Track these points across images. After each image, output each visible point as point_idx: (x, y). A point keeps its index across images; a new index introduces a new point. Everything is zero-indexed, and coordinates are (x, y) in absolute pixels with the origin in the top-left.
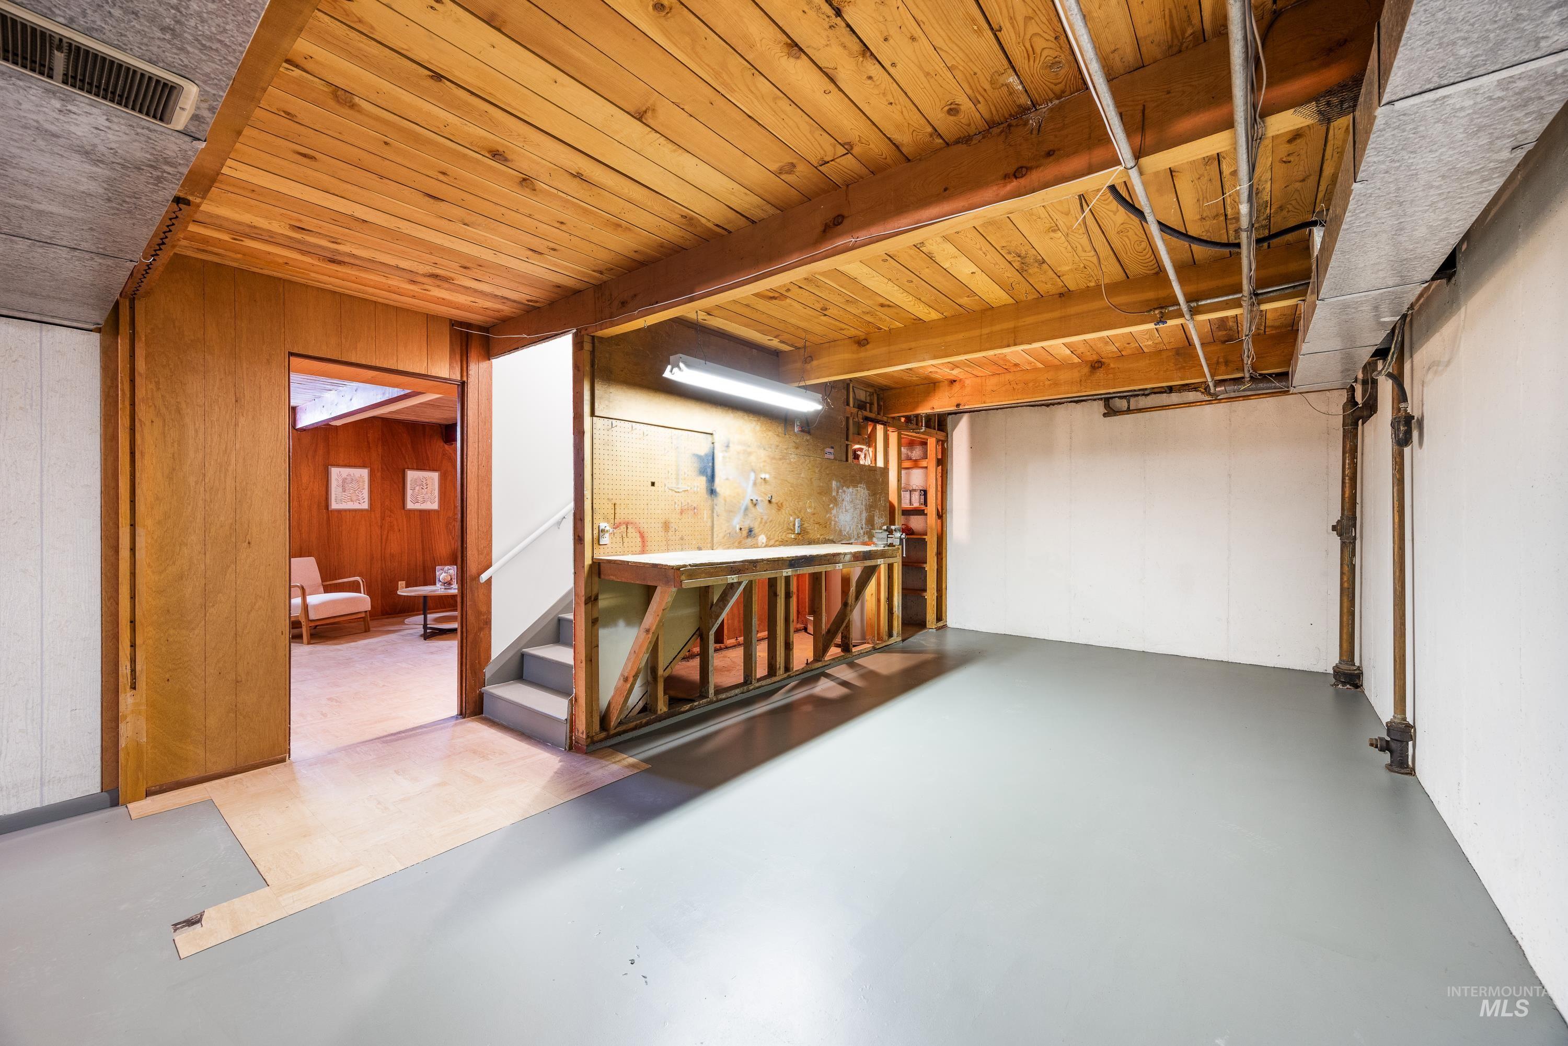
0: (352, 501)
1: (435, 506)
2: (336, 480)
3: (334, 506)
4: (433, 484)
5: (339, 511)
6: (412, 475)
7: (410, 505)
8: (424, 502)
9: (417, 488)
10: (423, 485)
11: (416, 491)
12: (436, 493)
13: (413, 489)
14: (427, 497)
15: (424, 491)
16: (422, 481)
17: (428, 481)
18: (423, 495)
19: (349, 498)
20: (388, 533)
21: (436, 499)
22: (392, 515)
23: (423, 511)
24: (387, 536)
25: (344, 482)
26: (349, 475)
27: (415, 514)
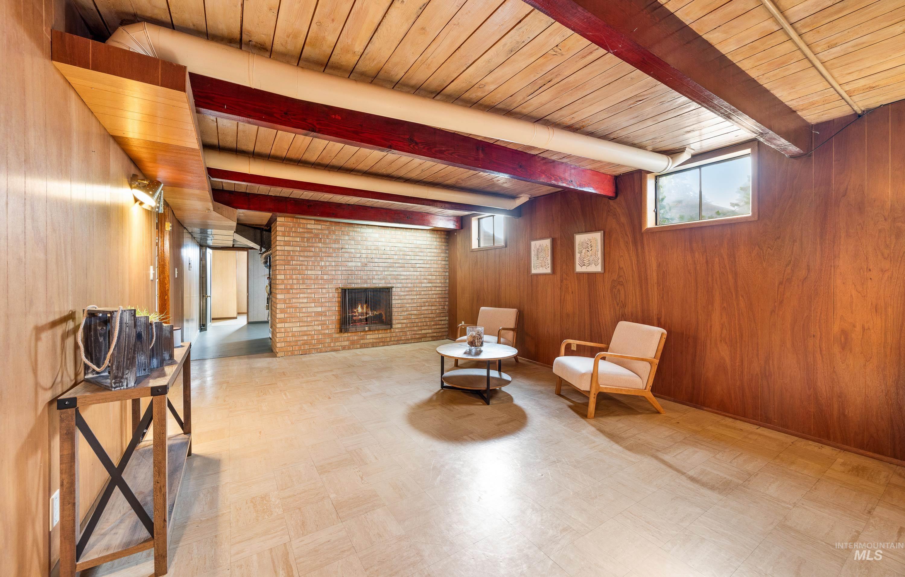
0: (542, 266)
1: (598, 268)
2: (534, 251)
3: (534, 271)
4: (597, 246)
5: (537, 275)
6: (580, 239)
7: (579, 269)
8: (589, 264)
9: (584, 251)
10: (588, 246)
11: (583, 254)
12: (599, 254)
13: (580, 253)
14: (591, 259)
15: (589, 254)
16: (588, 244)
17: (592, 242)
18: (589, 258)
19: (540, 264)
20: (565, 294)
21: (600, 261)
22: (568, 277)
23: (589, 274)
24: (564, 297)
25: (538, 251)
26: (540, 246)
27: (583, 277)
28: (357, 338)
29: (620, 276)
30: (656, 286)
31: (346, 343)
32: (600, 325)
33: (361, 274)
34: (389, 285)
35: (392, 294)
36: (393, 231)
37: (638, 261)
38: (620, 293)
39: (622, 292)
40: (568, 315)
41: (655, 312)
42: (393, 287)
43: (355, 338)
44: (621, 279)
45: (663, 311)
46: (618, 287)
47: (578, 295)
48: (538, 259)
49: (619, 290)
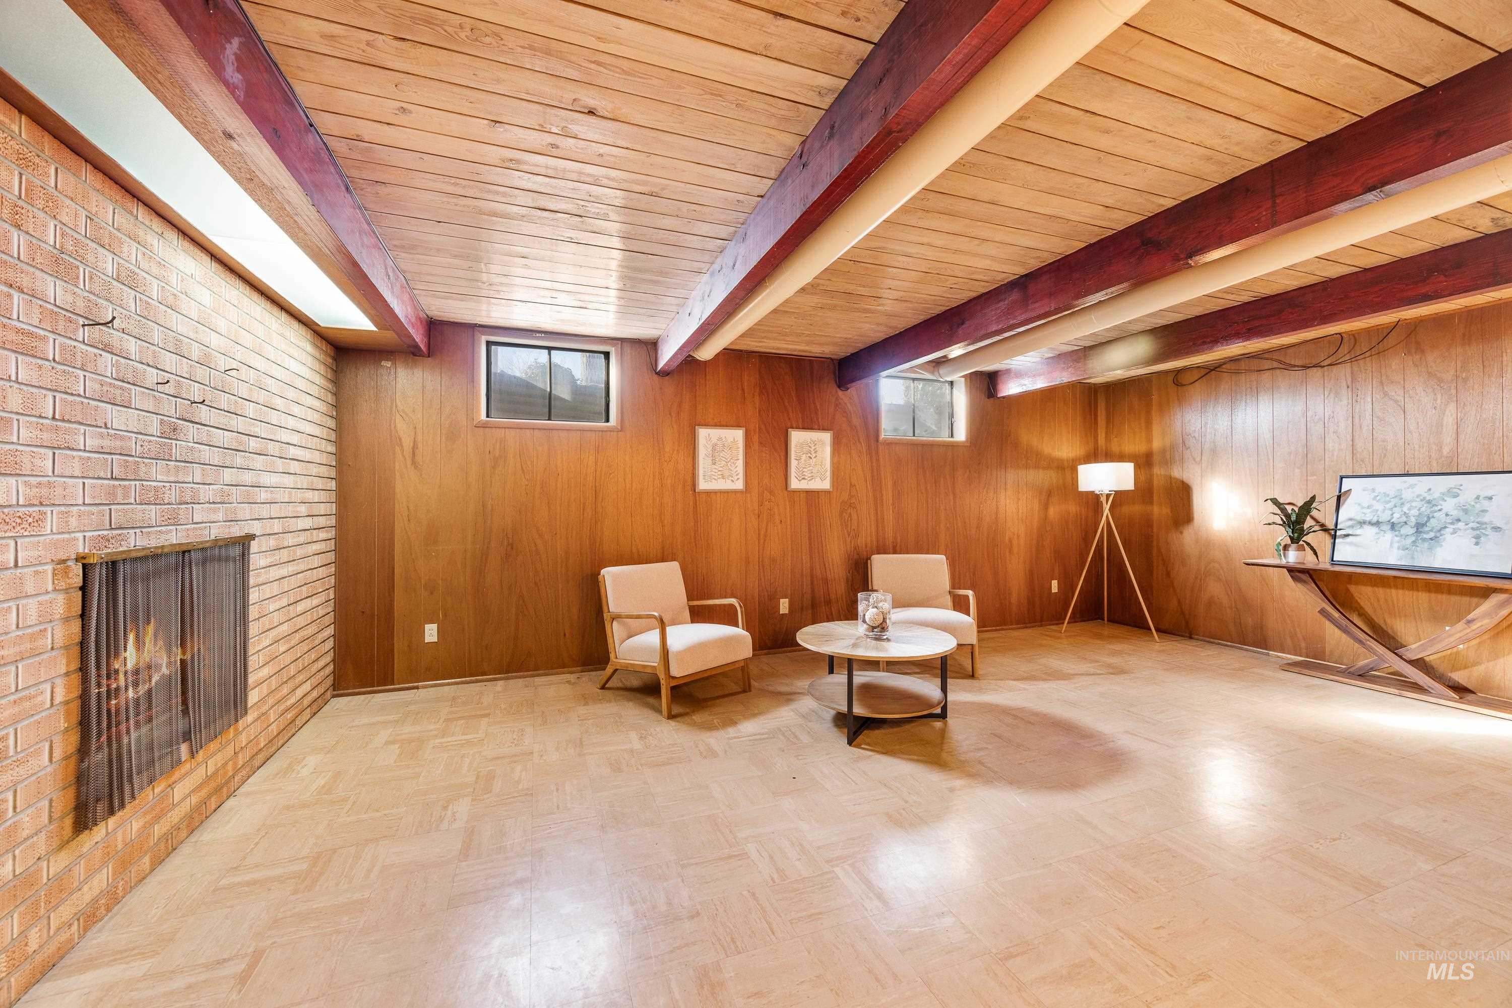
0: (723, 478)
1: (826, 484)
2: (705, 446)
3: (702, 485)
4: (824, 451)
5: (708, 493)
6: (797, 437)
7: (795, 484)
8: (812, 478)
9: (804, 457)
10: (811, 452)
11: (802, 460)
12: (828, 464)
13: (799, 459)
14: (815, 471)
15: (813, 462)
16: (810, 447)
17: (817, 446)
18: (811, 468)
19: (720, 473)
20: (767, 525)
21: (828, 474)
22: (772, 498)
23: (809, 493)
24: (766, 530)
25: (714, 450)
26: (720, 439)
27: (800, 497)
28: (141, 823)
29: (851, 496)
30: (891, 507)
31: (101, 881)
32: (825, 565)
33: (159, 477)
34: (237, 531)
35: (248, 568)
36: (259, 309)
37: (873, 476)
38: (851, 520)
39: (855, 517)
40: (773, 560)
41: (891, 540)
42: (252, 537)
43: (136, 826)
44: (853, 500)
45: (899, 538)
46: (849, 511)
47: (791, 525)
48: (714, 464)
49: (850, 515)
